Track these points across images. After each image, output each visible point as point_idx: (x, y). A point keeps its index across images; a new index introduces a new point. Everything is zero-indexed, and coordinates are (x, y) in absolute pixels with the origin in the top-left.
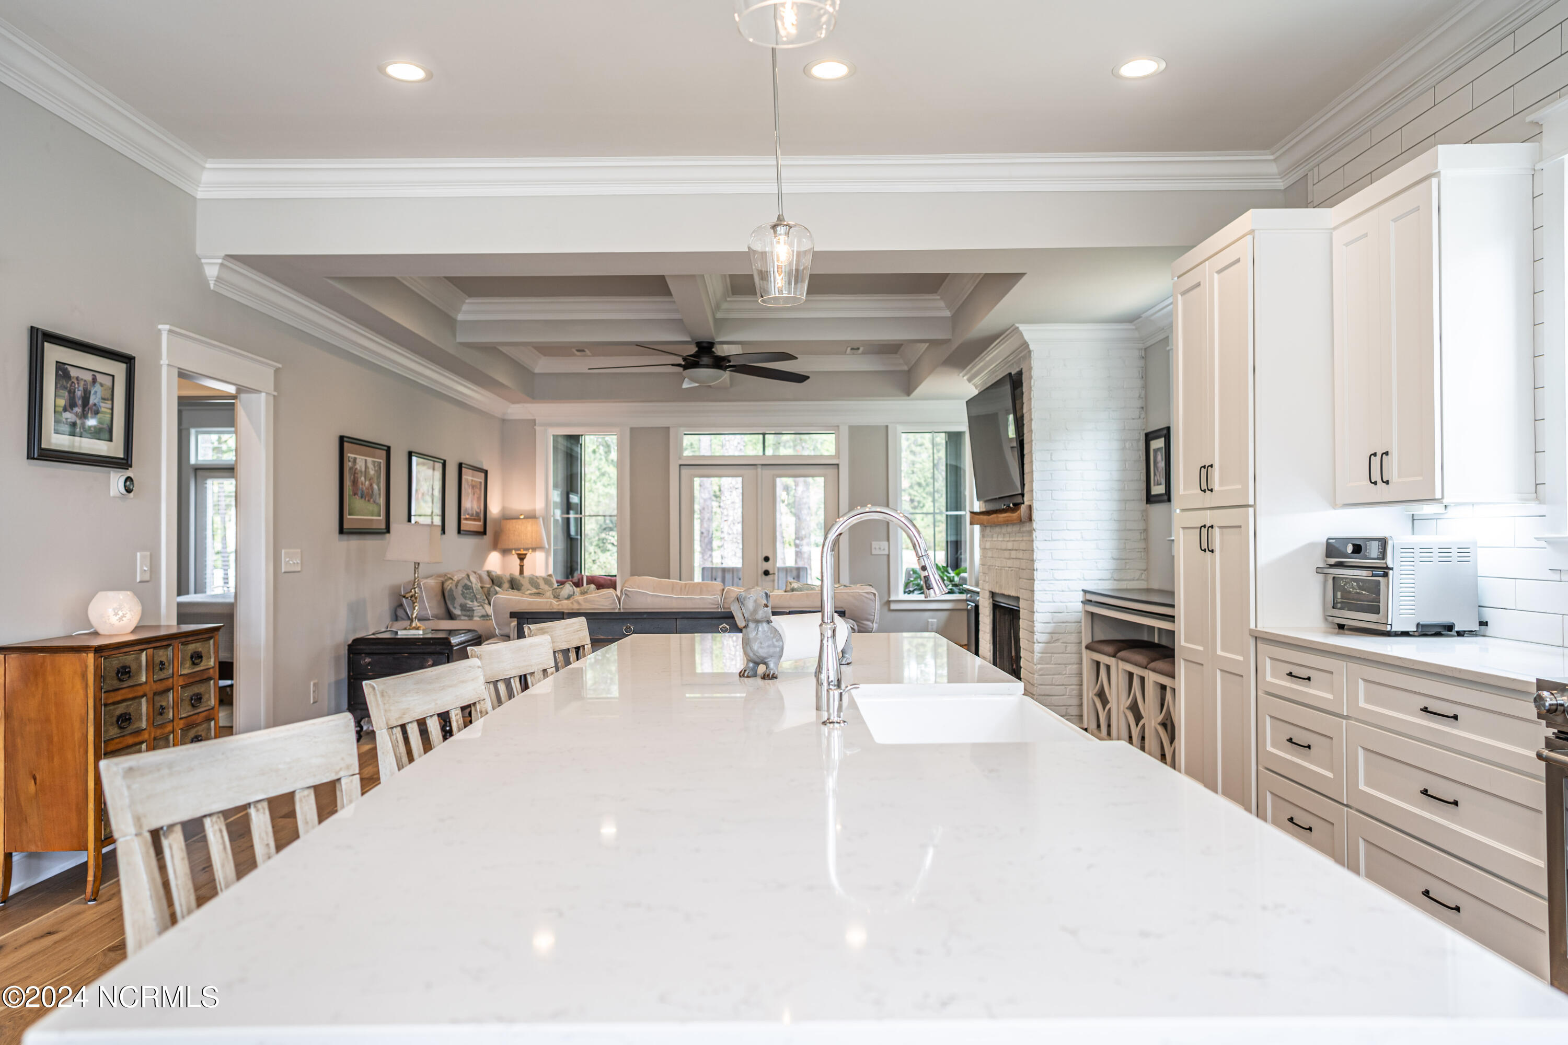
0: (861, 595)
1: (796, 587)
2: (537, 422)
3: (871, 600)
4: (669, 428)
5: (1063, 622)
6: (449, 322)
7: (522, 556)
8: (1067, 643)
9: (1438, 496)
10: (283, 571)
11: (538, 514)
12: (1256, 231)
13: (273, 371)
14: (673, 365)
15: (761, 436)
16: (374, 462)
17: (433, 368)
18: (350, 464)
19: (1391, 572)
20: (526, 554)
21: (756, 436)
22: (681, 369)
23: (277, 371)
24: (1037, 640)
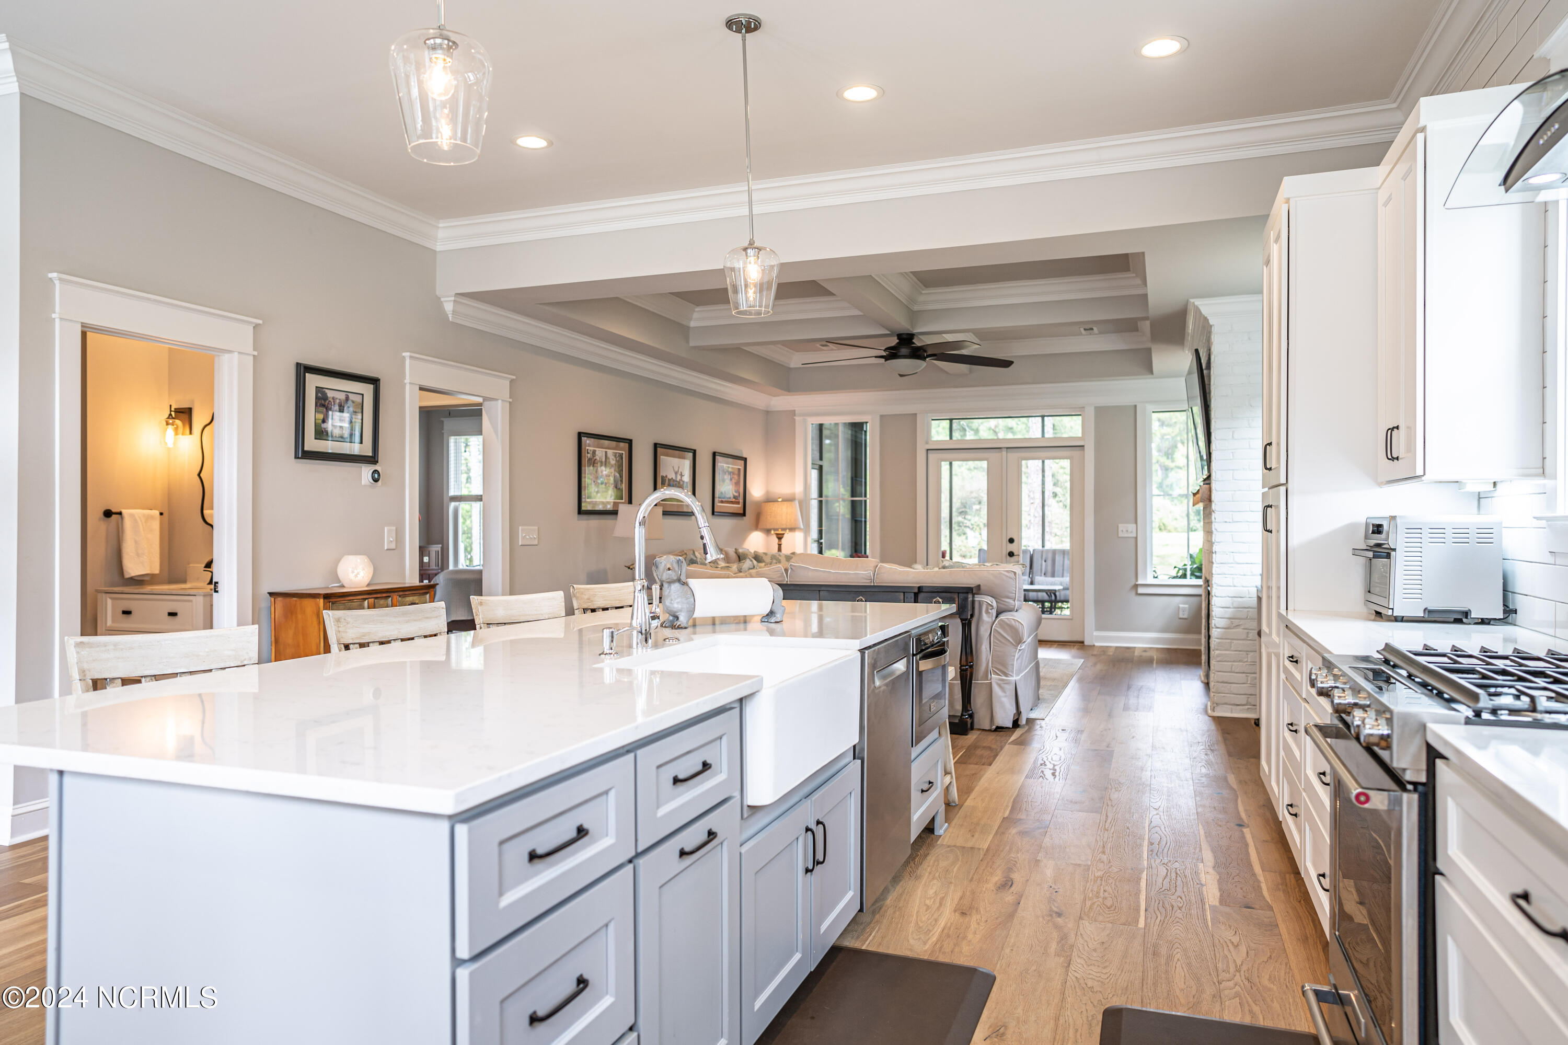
0: (1002, 573)
1: (947, 565)
2: (796, 412)
3: (1010, 578)
4: (916, 414)
5: (1245, 608)
6: (684, 331)
7: (780, 536)
8: (1249, 629)
9: (1419, 472)
10: (520, 544)
11: (797, 497)
12: (1291, 199)
13: (509, 382)
14: (876, 357)
15: (1040, 419)
16: (615, 455)
17: (679, 370)
18: (589, 455)
19: (1393, 553)
20: (783, 534)
21: (1037, 418)
22: (883, 360)
23: (512, 381)
24: (1215, 625)
